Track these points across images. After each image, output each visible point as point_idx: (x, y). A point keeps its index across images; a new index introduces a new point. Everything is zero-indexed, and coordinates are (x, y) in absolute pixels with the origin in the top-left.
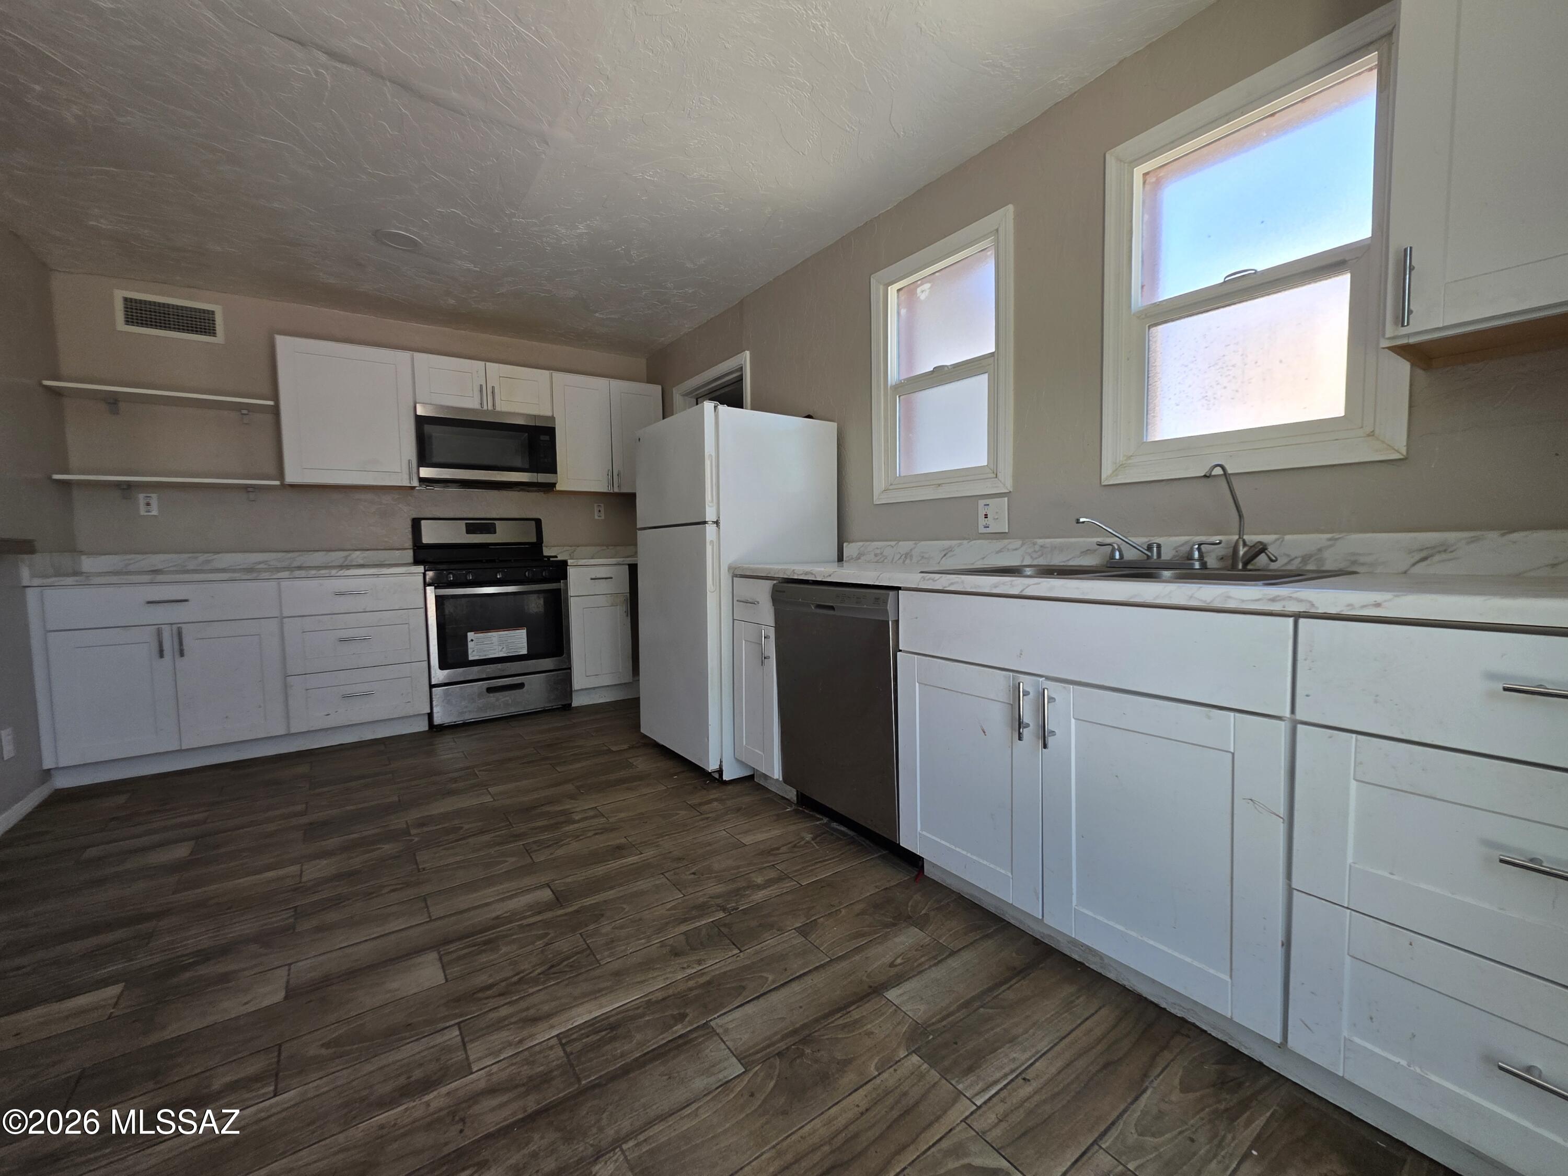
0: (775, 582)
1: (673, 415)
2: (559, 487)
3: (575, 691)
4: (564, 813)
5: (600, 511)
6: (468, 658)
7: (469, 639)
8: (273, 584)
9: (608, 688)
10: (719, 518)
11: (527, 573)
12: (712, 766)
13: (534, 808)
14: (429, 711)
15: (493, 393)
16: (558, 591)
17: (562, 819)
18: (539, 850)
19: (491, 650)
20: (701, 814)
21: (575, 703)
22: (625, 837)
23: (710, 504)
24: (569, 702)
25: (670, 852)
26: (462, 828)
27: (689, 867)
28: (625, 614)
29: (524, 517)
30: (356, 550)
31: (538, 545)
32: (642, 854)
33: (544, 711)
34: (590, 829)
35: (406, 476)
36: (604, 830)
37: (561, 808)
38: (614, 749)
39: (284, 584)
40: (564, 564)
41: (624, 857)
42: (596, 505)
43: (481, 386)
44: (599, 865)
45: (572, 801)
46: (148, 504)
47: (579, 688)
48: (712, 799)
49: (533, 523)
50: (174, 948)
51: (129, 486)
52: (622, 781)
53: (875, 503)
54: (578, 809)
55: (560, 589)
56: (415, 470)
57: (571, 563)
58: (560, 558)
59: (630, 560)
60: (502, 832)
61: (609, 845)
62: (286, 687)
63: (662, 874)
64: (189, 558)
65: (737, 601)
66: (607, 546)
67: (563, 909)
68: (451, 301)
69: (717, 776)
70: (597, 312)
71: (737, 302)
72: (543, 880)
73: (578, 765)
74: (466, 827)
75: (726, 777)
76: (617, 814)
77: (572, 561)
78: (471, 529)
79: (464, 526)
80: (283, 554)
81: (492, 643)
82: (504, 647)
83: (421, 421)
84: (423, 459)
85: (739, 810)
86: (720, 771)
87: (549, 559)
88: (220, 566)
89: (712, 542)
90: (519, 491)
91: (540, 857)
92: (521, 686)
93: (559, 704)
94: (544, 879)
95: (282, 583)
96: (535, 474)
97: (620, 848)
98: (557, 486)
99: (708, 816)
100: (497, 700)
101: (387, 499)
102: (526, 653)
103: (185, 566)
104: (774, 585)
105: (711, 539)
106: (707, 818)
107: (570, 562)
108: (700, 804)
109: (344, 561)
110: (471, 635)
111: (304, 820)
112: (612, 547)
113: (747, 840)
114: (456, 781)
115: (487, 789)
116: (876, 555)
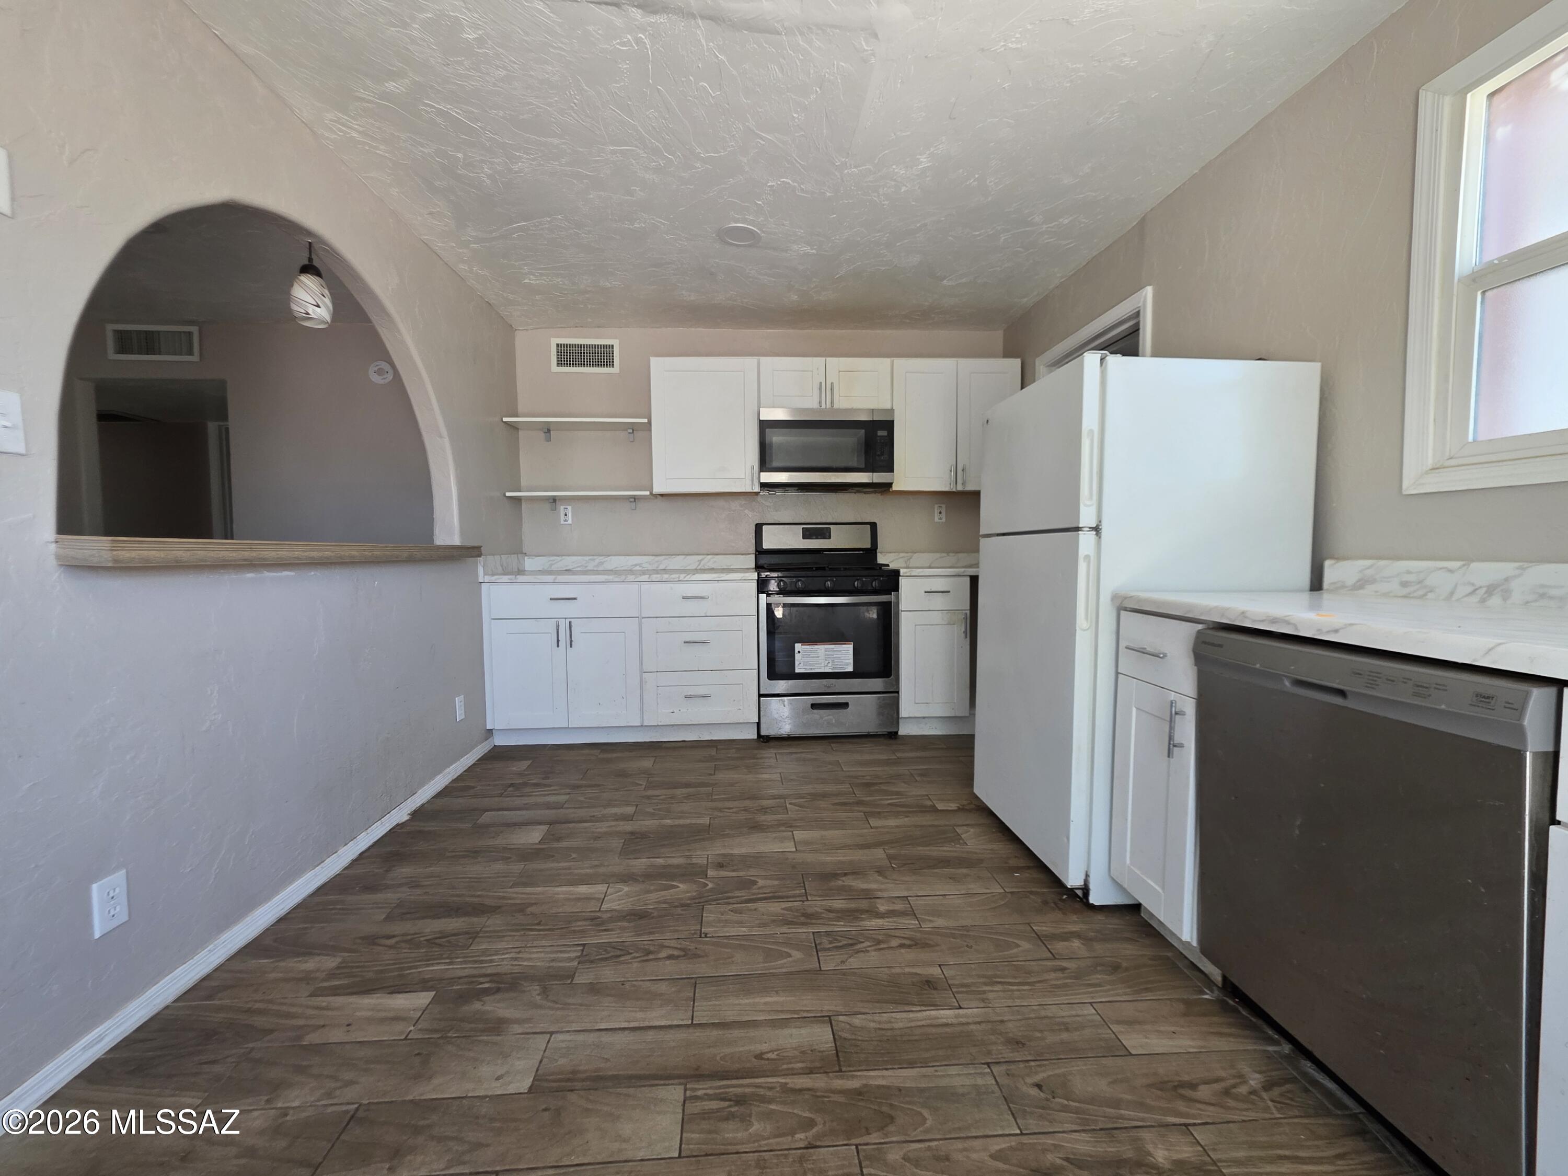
0: (1200, 627)
1: (1034, 381)
2: (895, 488)
3: (902, 718)
4: (868, 895)
5: (940, 513)
6: (795, 670)
7: (796, 651)
8: (636, 586)
9: (941, 719)
10: (1100, 522)
11: (856, 583)
12: (1073, 880)
13: (835, 876)
14: (757, 721)
15: (832, 389)
16: (889, 604)
17: (864, 904)
18: (829, 949)
19: (816, 664)
20: (1055, 958)
21: (902, 732)
22: (940, 966)
23: (1088, 503)
24: (896, 730)
25: (1002, 1021)
26: (755, 883)
27: (1031, 1067)
28: (963, 635)
29: (860, 520)
30: (708, 555)
31: (872, 552)
32: (960, 1008)
33: (868, 736)
34: (898, 933)
35: (749, 482)
36: (915, 944)
37: (865, 886)
38: (940, 806)
39: (645, 587)
40: (896, 574)
41: (935, 1006)
42: (936, 506)
43: (821, 383)
44: (901, 1008)
45: (880, 878)
46: (566, 515)
47: (907, 716)
48: (1071, 933)
49: (868, 526)
50: (482, 962)
51: (554, 500)
52: (945, 862)
53: (1404, 493)
54: (885, 895)
55: (891, 602)
56: (756, 475)
57: (904, 573)
58: (893, 566)
59: (972, 571)
60: (796, 904)
61: (916, 974)
62: (642, 682)
63: (988, 1064)
64: (589, 559)
65: (1127, 648)
66: (948, 553)
67: (842, 1078)
68: (795, 297)
69: (1079, 893)
70: (944, 278)
71: (1135, 223)
72: (826, 1008)
73: (892, 822)
74: (761, 882)
75: (1094, 899)
76: (935, 919)
77: (905, 570)
78: (807, 534)
79: (801, 530)
80: (654, 557)
81: (818, 657)
82: (830, 661)
83: (764, 426)
84: (765, 464)
85: (1116, 968)
86: (1086, 890)
87: (880, 568)
88: (610, 568)
89: (1087, 557)
90: (855, 493)
91: (830, 963)
92: (845, 705)
93: (885, 730)
94: (829, 1005)
95: (642, 586)
96: (872, 473)
97: (929, 984)
98: (893, 485)
99: (1065, 964)
100: (821, 718)
101: (735, 504)
102: (852, 670)
103: (586, 567)
104: (1199, 632)
105: (1086, 553)
106: (1063, 969)
107: (902, 572)
108: (1054, 937)
109: (699, 565)
110: (798, 647)
111: (628, 827)
112: (953, 554)
113: (1134, 1041)
114: (766, 812)
115: (792, 832)
116: (1404, 584)
